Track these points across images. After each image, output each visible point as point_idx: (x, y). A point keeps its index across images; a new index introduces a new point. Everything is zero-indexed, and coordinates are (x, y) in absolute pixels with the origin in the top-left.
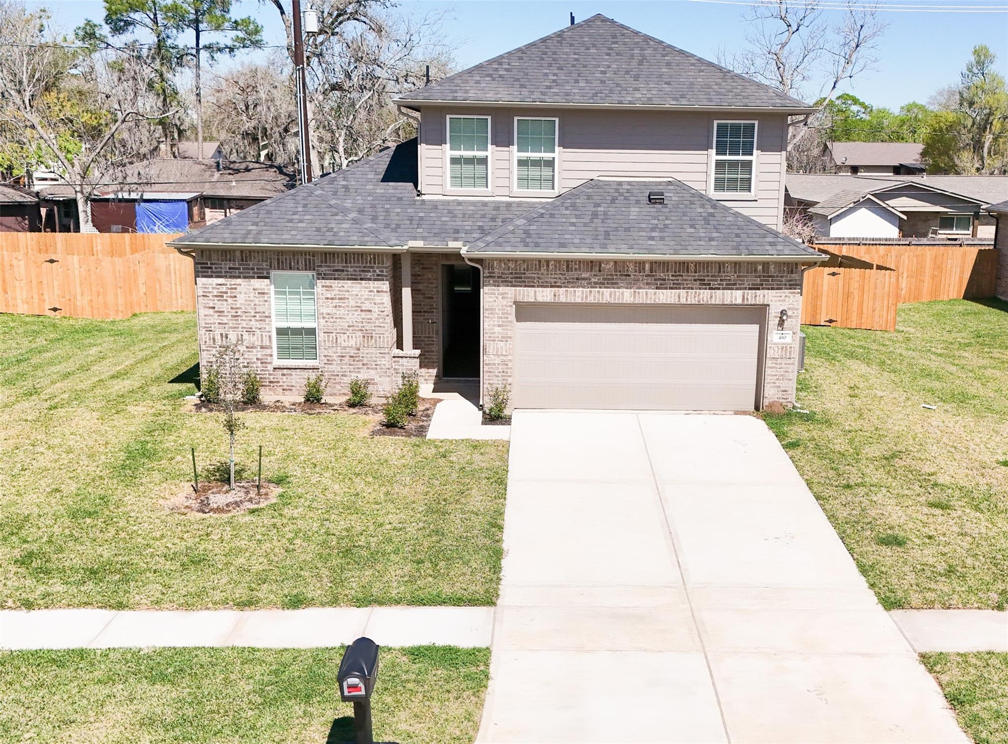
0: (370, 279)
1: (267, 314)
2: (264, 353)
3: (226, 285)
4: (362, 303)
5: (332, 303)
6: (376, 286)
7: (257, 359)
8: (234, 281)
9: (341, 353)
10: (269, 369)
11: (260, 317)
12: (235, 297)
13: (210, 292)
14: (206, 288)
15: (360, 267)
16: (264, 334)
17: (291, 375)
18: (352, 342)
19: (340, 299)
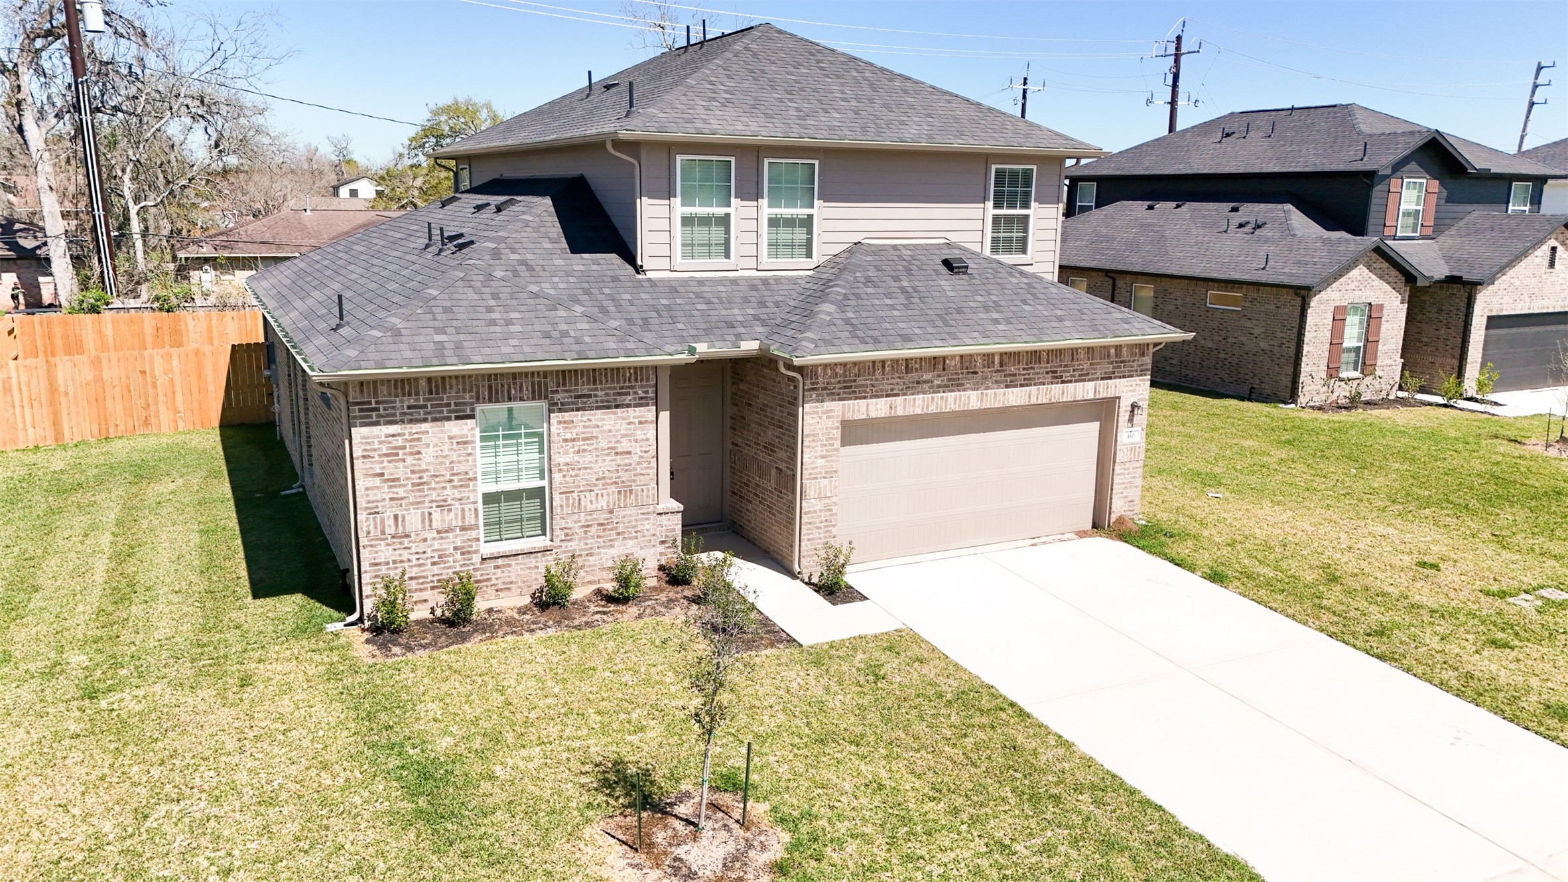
0: (628, 406)
1: (471, 476)
2: (465, 538)
3: (404, 434)
4: (618, 442)
5: (573, 447)
6: (637, 414)
7: (455, 548)
8: (416, 428)
9: (586, 521)
10: (473, 561)
11: (461, 480)
12: (419, 453)
13: (375, 450)
14: (369, 444)
15: (614, 388)
16: (466, 507)
17: (509, 566)
18: (603, 503)
19: (585, 439)
